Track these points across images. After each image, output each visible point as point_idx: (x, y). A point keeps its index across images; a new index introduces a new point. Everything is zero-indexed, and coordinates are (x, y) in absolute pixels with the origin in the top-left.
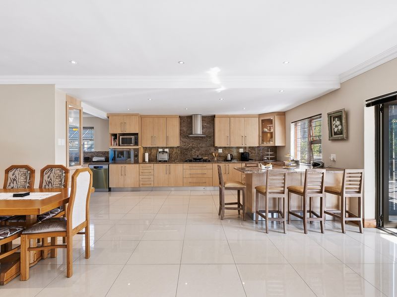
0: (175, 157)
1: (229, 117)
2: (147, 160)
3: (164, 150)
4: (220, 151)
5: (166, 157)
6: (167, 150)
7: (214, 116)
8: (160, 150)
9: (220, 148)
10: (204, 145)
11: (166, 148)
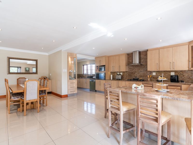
0: (126, 77)
1: (159, 49)
2: (112, 78)
3: (120, 73)
4: (154, 74)
5: (120, 77)
6: (121, 74)
7: (147, 51)
8: (118, 73)
9: (154, 72)
10: (142, 70)
11: (121, 72)
